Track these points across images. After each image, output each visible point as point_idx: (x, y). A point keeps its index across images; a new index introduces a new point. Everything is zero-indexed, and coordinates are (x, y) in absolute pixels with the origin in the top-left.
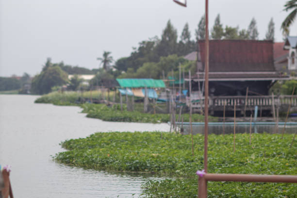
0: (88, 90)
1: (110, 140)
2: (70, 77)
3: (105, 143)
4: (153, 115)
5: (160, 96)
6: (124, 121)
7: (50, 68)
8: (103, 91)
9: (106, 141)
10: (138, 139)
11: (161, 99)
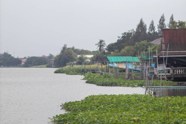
0: (89, 64)
1: (99, 102)
2: (78, 56)
3: (95, 105)
4: (132, 81)
5: (136, 68)
6: (111, 86)
7: (65, 51)
8: (98, 65)
9: (96, 104)
10: (121, 102)
11: (137, 69)
